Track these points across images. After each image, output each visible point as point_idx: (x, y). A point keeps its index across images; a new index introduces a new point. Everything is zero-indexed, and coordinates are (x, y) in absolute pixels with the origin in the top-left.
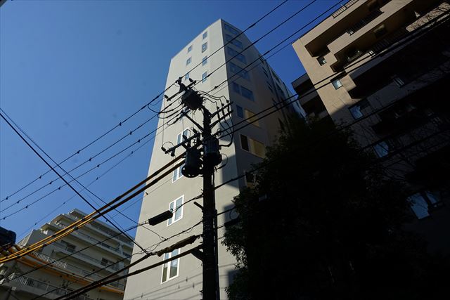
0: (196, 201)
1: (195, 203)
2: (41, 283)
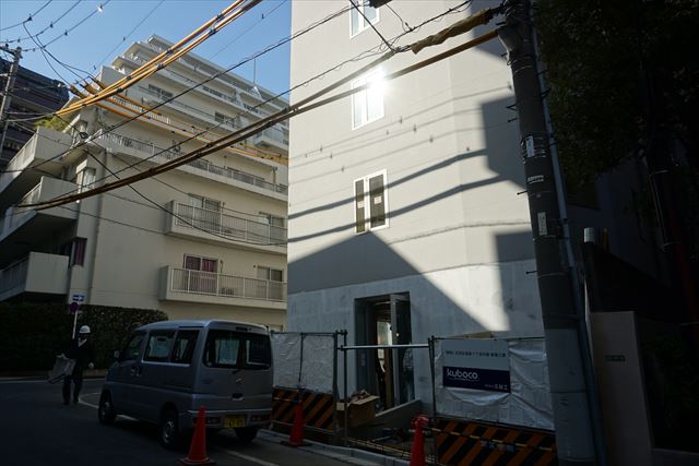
2: (142, 145)
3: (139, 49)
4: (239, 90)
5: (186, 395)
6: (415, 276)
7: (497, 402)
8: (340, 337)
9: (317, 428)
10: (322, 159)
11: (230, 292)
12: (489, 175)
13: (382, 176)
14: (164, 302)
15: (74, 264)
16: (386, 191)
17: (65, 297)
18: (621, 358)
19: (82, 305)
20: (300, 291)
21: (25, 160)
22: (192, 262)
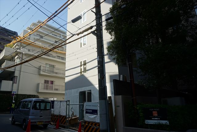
0: (92, 10)
1: (92, 11)
2: (33, 51)
3: (34, 24)
4: (62, 34)
5: (27, 117)
6: (92, 86)
7: (95, 117)
8: (68, 102)
9: (62, 124)
10: (73, 56)
11: (57, 90)
12: (109, 60)
13: (86, 60)
14: (38, 92)
15: (14, 83)
16: (87, 64)
17: (11, 92)
18: (119, 106)
19: (16, 94)
20: (68, 90)
21: (2, 55)
22: (46, 82)
